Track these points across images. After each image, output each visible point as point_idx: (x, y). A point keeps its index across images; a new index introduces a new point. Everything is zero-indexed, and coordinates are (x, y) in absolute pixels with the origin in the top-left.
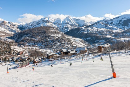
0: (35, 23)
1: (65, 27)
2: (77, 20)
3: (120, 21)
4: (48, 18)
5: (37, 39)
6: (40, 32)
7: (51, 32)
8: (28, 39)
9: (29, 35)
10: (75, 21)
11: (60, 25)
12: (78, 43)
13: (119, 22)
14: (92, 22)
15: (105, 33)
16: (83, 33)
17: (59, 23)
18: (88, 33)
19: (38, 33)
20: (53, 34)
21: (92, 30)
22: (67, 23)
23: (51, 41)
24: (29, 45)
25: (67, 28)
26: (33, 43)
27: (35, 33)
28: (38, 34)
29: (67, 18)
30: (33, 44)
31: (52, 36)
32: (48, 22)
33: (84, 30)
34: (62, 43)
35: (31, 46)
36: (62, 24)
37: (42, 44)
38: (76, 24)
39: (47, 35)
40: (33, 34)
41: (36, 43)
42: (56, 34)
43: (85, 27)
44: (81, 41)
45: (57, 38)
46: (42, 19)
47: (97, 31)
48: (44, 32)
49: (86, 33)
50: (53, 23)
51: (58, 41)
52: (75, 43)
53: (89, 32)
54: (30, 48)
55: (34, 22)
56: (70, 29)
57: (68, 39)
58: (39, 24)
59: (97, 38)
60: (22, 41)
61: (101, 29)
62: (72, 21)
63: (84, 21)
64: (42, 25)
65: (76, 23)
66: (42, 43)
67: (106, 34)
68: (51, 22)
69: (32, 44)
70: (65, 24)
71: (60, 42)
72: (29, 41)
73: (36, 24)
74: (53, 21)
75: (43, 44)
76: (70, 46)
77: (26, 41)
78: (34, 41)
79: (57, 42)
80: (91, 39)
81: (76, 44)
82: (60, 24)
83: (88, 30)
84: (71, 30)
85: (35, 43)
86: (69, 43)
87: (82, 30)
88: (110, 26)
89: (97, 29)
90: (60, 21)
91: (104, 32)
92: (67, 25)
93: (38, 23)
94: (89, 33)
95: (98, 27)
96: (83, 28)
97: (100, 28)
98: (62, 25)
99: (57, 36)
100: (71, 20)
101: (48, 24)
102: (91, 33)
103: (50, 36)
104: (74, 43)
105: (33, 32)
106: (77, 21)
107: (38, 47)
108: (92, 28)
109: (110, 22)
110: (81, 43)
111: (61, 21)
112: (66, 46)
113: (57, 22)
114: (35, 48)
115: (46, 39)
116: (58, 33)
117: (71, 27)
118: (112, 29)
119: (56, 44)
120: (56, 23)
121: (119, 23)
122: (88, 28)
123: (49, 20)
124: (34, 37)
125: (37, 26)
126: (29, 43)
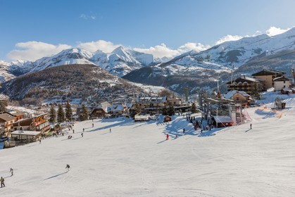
1: (116, 67)
2: (137, 53)
3: (221, 53)
4: (79, 50)
5: (67, 91)
7: (96, 75)
8: (43, 91)
9: (43, 82)
10: (133, 56)
11: (106, 65)
13: (219, 55)
14: (165, 58)
15: (204, 74)
16: (159, 77)
17: (103, 59)
18: (170, 77)
19: (66, 78)
20: (101, 79)
21: (177, 70)
22: (119, 60)
23: (102, 92)
25: (121, 69)
27: (59, 78)
28: (66, 80)
29: (118, 51)
30: (61, 100)
31: (101, 81)
32: (81, 57)
33: (160, 71)
36: (109, 62)
38: (137, 62)
39: (87, 80)
40: (55, 80)
41: (67, 99)
42: (107, 78)
43: (159, 65)
45: (114, 85)
46: (64, 52)
47: (187, 72)
48: (78, 74)
49: (165, 76)
50: (90, 60)
51: (119, 91)
53: (172, 74)
55: (45, 58)
56: (127, 71)
57: (136, 87)
58: (59, 62)
59: (193, 84)
60: (29, 96)
61: (192, 68)
62: (128, 56)
63: (152, 56)
64: (67, 63)
65: (137, 59)
66: (83, 97)
67: (206, 77)
68: (86, 58)
69: (56, 100)
70: (116, 62)
71: (124, 93)
72: (47, 94)
73: (51, 62)
74: (90, 55)
75: (86, 100)
77: (38, 95)
78: (61, 94)
79: (118, 93)
80: (180, 86)
82: (105, 62)
83: (168, 71)
84: (129, 74)
85: (64, 98)
87: (157, 71)
88: (207, 63)
89: (183, 67)
90: (104, 55)
91: (200, 73)
92: (120, 63)
93: (57, 59)
94: (172, 76)
95: (185, 65)
96: (156, 66)
97: (189, 66)
98: (109, 64)
99: (112, 83)
100: (126, 55)
101: (80, 62)
102: (175, 75)
103: (95, 83)
105: (52, 74)
106: (138, 57)
108: (174, 67)
109: (204, 55)
111: (106, 56)
113: (99, 57)
115: (89, 88)
116: (110, 78)
117: (129, 67)
118: (212, 67)
119: (116, 96)
120: (96, 59)
121: (221, 57)
122: (168, 67)
123: (82, 53)
124: (59, 86)
125: (53, 65)
126: (50, 99)
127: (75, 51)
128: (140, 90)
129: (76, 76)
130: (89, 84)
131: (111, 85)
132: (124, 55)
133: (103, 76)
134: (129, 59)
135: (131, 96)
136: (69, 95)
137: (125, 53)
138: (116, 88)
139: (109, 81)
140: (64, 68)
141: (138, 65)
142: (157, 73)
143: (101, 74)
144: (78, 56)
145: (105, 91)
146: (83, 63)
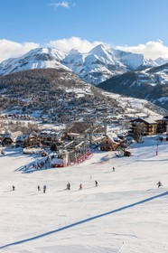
0: (14, 61)
1: (93, 71)
2: (122, 53)
4: (50, 49)
5: (28, 101)
6: (34, 81)
7: (63, 83)
8: (5, 100)
9: (5, 90)
10: (117, 56)
11: (81, 68)
12: (140, 111)
14: (161, 59)
16: (144, 87)
17: (77, 61)
18: (160, 87)
19: (30, 85)
20: (69, 87)
22: (98, 62)
23: (67, 105)
24: (10, 116)
25: (99, 74)
26: (18, 109)
27: (22, 85)
28: (29, 88)
29: (98, 50)
30: (20, 111)
31: (67, 91)
32: (51, 58)
33: (147, 78)
35: (14, 116)
36: (84, 64)
37: (45, 113)
38: (121, 65)
39: (53, 89)
40: (17, 88)
41: (27, 110)
42: (76, 87)
43: (148, 69)
44: (146, 106)
45: (82, 96)
46: (32, 51)
48: (43, 80)
49: (153, 85)
50: (62, 62)
51: (86, 104)
52: (133, 110)
53: (162, 82)
54: (15, 122)
55: (11, 60)
56: (106, 76)
57: (109, 99)
58: (25, 64)
62: (110, 57)
63: (142, 57)
64: (34, 66)
65: (121, 61)
66: (45, 109)
68: (57, 60)
69: (16, 111)
70: (93, 65)
71: (93, 106)
72: (7, 104)
73: (17, 64)
74: (62, 57)
75: (47, 113)
76: (119, 116)
78: (22, 104)
79: (85, 106)
81: (134, 113)
82: (80, 65)
83: (158, 78)
84: (108, 81)
85: (24, 110)
86: (117, 109)
87: (143, 79)
90: (80, 56)
92: (98, 65)
93: (24, 61)
94: (163, 86)
96: (143, 72)
98: (84, 67)
99: (80, 93)
100: (108, 55)
101: (50, 65)
103: (61, 92)
104: (129, 109)
105: (15, 81)
106: (123, 58)
107: (33, 119)
110: (146, 110)
111: (81, 56)
112: (110, 117)
113: (72, 59)
114: (26, 122)
115: (52, 99)
116: (81, 86)
117: (109, 72)
119: (81, 110)
120: (69, 61)
122: (158, 73)
123: (53, 54)
124: (21, 95)
125: (19, 68)
126: (9, 110)
127: (45, 51)
128: (115, 104)
129: (41, 83)
130: (53, 93)
131: (80, 96)
132: (105, 56)
133: (72, 84)
134: (112, 60)
135: (100, 110)
136: (29, 107)
137: (106, 53)
138: (83, 100)
139: (77, 90)
140: (28, 74)
141: (122, 68)
142: (143, 81)
143: (70, 81)
144: (48, 57)
145: (70, 103)
146: (53, 67)
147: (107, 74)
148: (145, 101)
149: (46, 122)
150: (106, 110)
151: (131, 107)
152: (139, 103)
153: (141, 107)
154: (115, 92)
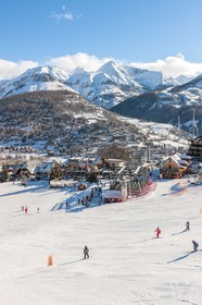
0: (7, 84)
1: (103, 93)
2: (137, 71)
4: (50, 68)
5: (29, 129)
6: (34, 105)
7: (70, 107)
10: (131, 74)
11: (89, 89)
12: (166, 138)
14: (183, 76)
16: (167, 109)
17: (83, 81)
18: (185, 108)
19: (29, 111)
20: (77, 113)
21: (197, 97)
22: (109, 82)
23: (76, 133)
24: (7, 148)
25: (111, 96)
26: (17, 140)
27: (20, 111)
28: (29, 114)
29: (108, 67)
30: (20, 142)
31: (76, 117)
32: (52, 79)
33: (170, 99)
34: (114, 138)
35: (12, 149)
36: (93, 85)
37: (50, 143)
38: (136, 84)
39: (58, 115)
40: (13, 115)
41: (28, 141)
42: (86, 112)
43: (170, 89)
44: (172, 132)
45: (94, 121)
46: (29, 71)
48: (46, 105)
49: (178, 107)
50: (65, 83)
51: (100, 131)
52: (157, 137)
53: (188, 103)
54: (14, 156)
56: (119, 99)
57: (127, 125)
58: (21, 87)
62: (122, 76)
63: (160, 74)
64: (33, 88)
65: (136, 80)
66: (50, 139)
68: (60, 81)
69: (14, 142)
70: (104, 86)
71: (108, 133)
72: (3, 134)
73: (12, 87)
74: (66, 76)
75: (53, 144)
76: (141, 145)
78: (21, 133)
79: (99, 134)
81: (158, 140)
82: (87, 86)
83: (182, 99)
84: (121, 104)
85: (24, 140)
86: (137, 136)
87: (165, 99)
90: (87, 75)
92: (110, 86)
93: (20, 83)
94: (189, 107)
96: (165, 92)
98: (93, 89)
99: (91, 118)
100: (120, 73)
101: (51, 86)
102: (194, 106)
103: (68, 118)
104: (152, 137)
105: (10, 106)
106: (138, 76)
107: (36, 152)
108: (193, 92)
110: (172, 136)
111: (89, 76)
112: (130, 146)
113: (78, 78)
114: (28, 156)
115: (58, 126)
116: (91, 110)
117: (122, 93)
119: (95, 139)
120: (74, 81)
122: (182, 93)
123: (54, 74)
124: (19, 123)
125: (15, 92)
126: (6, 141)
127: (45, 70)
128: (134, 130)
129: (43, 108)
130: (59, 119)
131: (91, 122)
132: (117, 75)
133: (80, 108)
134: (125, 79)
135: (117, 138)
136: (30, 137)
137: (118, 71)
138: (96, 127)
139: (87, 116)
140: (26, 97)
141: (137, 89)
142: (164, 103)
143: (77, 105)
144: (49, 78)
145: (79, 131)
146: (55, 89)
147: (120, 96)
148: (169, 126)
149: (52, 155)
150: (124, 138)
151: (153, 134)
152: (163, 129)
153: (166, 133)
154: (133, 117)
